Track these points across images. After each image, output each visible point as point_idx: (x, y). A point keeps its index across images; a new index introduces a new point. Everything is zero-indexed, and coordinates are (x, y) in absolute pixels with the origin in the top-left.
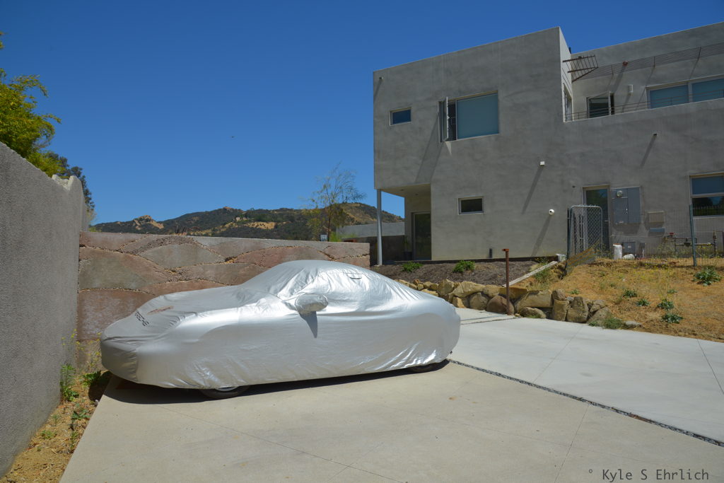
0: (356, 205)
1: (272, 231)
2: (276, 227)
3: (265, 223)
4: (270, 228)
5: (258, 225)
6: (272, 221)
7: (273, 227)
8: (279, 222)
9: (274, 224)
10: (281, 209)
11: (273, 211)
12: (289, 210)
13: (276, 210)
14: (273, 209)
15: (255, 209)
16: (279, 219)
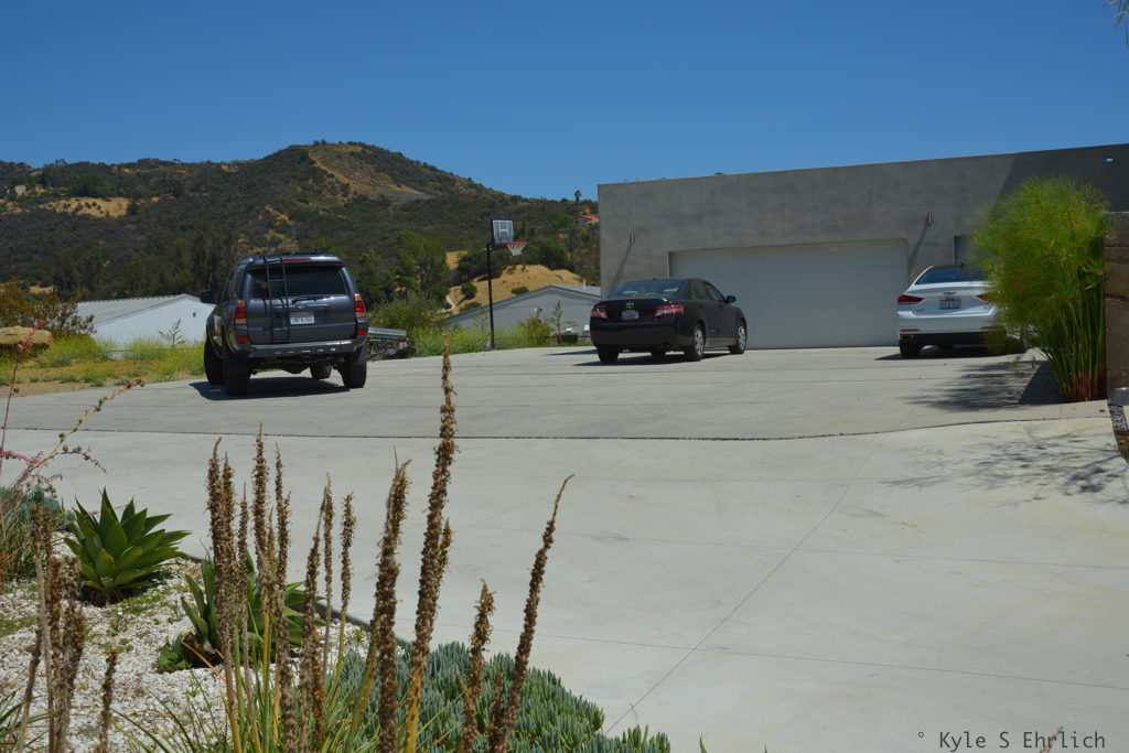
0: (351, 149)
1: (121, 221)
2: (132, 210)
3: (99, 202)
4: (114, 214)
5: (79, 208)
6: (121, 195)
7: (124, 212)
8: (140, 196)
9: (125, 203)
10: (143, 163)
11: (121, 166)
12: (165, 163)
13: (128, 166)
14: (117, 162)
15: (69, 161)
16: (140, 188)
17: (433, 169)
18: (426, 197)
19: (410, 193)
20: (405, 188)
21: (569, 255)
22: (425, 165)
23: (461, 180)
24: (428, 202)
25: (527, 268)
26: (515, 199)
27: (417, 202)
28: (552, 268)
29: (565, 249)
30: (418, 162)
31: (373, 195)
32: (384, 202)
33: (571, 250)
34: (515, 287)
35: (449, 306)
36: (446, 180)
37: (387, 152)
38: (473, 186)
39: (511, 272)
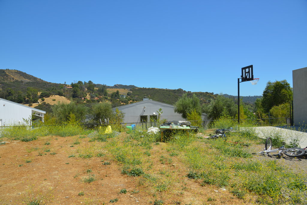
17: (33, 76)
18: (31, 81)
19: (27, 80)
20: (26, 79)
21: (64, 94)
22: (31, 75)
23: (39, 79)
24: (32, 82)
25: (55, 96)
26: (50, 83)
27: (29, 82)
28: (60, 96)
29: (63, 92)
30: (29, 75)
31: (20, 80)
32: (22, 82)
33: (64, 93)
34: (53, 99)
35: (38, 102)
36: (35, 78)
37: (23, 72)
38: (41, 80)
39: (52, 96)
